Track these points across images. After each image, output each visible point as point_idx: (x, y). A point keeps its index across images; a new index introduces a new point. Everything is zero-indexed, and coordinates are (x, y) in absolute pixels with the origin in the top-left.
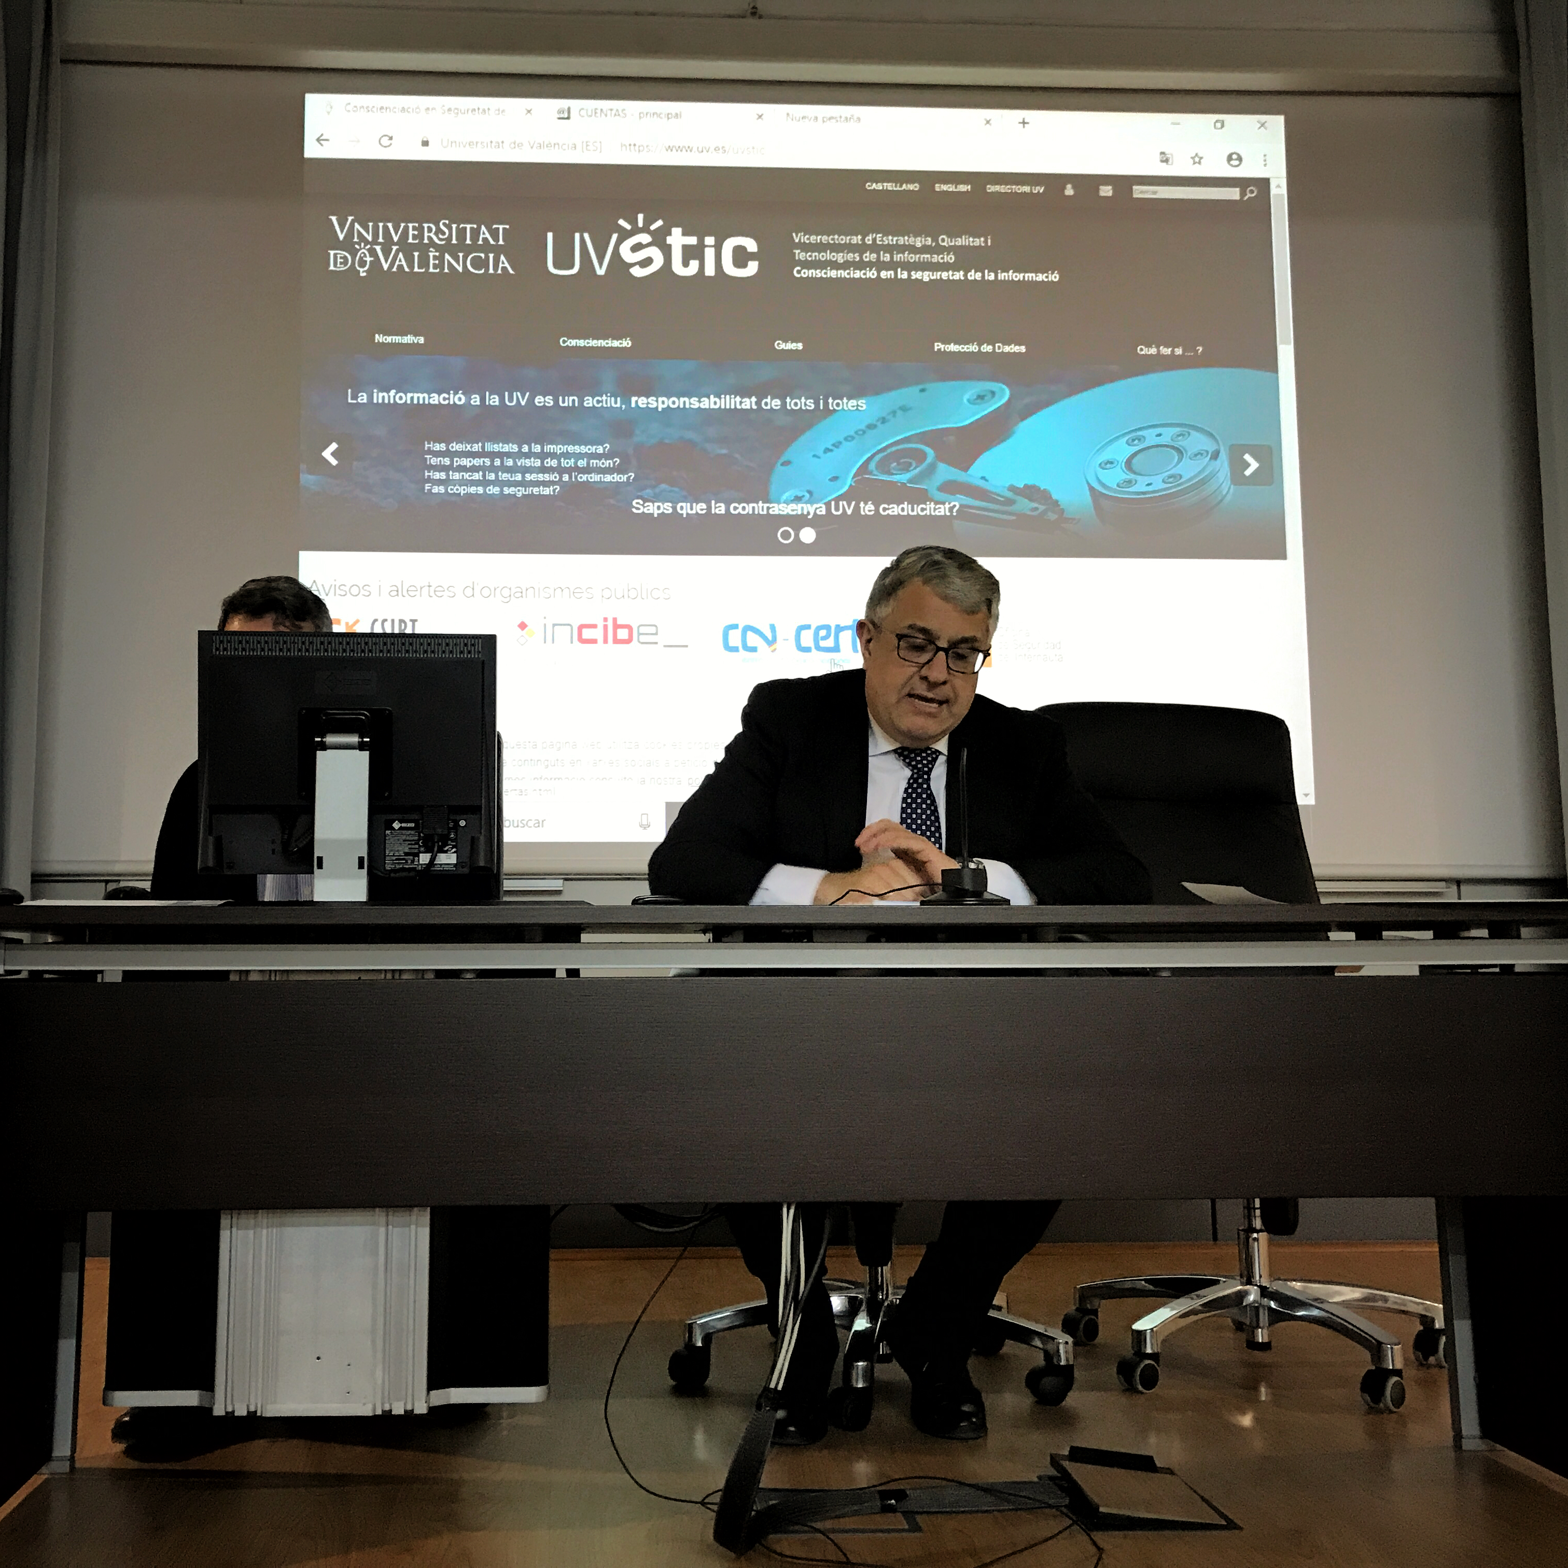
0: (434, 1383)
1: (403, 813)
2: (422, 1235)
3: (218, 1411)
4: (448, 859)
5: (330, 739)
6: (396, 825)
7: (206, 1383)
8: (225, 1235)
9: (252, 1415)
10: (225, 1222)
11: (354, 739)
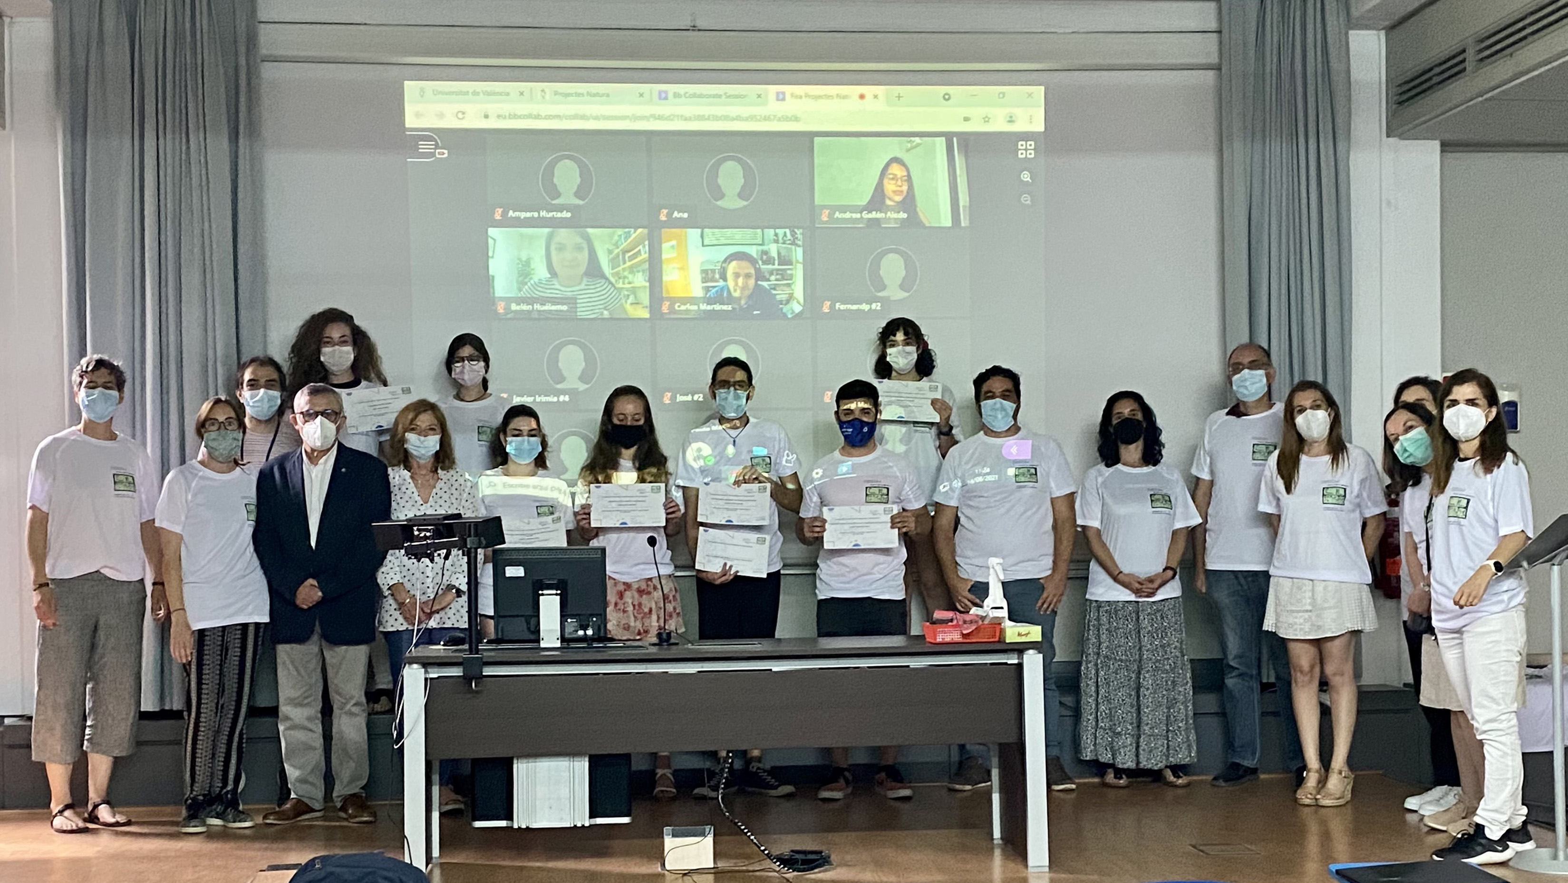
0: (592, 816)
1: (572, 616)
2: (587, 764)
3: (516, 826)
4: (590, 632)
5: (545, 592)
6: (569, 620)
7: (510, 817)
8: (515, 766)
9: (528, 828)
10: (515, 761)
11: (554, 592)
